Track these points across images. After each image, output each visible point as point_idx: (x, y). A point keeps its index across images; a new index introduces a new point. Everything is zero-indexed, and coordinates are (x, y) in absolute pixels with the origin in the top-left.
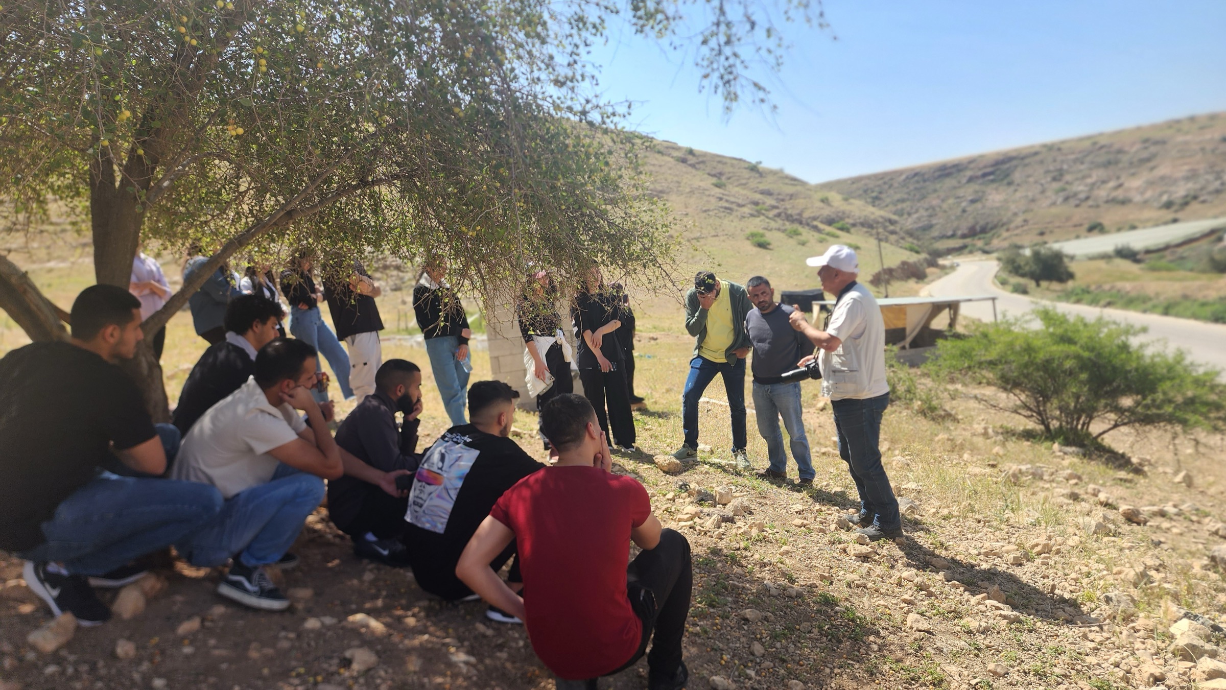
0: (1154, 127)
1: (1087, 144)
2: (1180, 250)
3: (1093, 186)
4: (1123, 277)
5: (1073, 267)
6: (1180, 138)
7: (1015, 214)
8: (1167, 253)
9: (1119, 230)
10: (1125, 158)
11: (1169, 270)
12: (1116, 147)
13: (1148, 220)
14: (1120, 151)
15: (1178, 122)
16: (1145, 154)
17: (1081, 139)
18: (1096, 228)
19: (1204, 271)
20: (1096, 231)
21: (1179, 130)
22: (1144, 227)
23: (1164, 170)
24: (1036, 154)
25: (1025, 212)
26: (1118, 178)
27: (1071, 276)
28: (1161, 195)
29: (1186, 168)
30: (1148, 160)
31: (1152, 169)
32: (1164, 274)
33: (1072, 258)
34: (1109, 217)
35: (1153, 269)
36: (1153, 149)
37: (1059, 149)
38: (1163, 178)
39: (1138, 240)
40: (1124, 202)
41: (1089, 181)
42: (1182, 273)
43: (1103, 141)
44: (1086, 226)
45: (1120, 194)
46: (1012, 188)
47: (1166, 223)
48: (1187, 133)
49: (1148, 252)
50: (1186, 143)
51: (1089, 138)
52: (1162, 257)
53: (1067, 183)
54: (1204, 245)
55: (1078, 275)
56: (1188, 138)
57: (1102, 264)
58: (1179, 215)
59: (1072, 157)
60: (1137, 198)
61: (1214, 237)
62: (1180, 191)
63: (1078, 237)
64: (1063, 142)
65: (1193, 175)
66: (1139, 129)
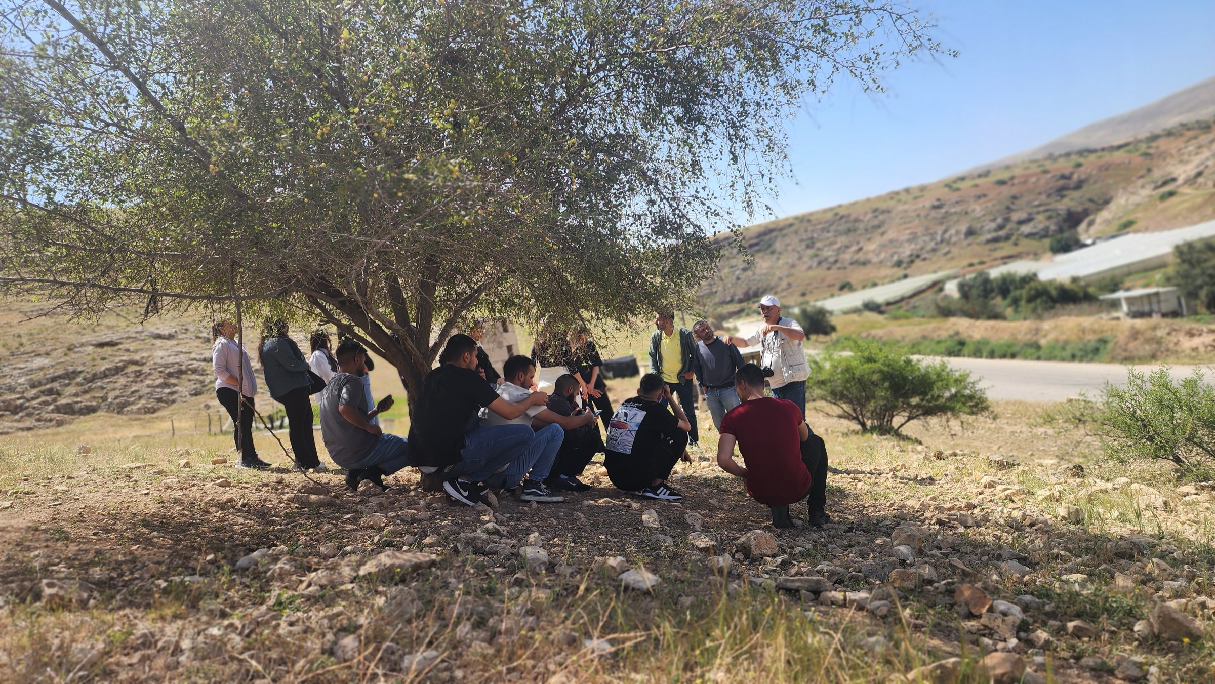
0: (879, 198)
1: (830, 215)
2: (913, 301)
3: (839, 251)
4: (873, 326)
5: (834, 321)
6: (901, 208)
7: (780, 279)
8: (903, 304)
9: (864, 287)
10: (861, 226)
11: (907, 318)
12: (853, 217)
13: (885, 278)
14: (857, 220)
15: (897, 193)
16: (876, 222)
17: (825, 211)
18: (846, 287)
19: (933, 317)
20: (846, 290)
21: (899, 201)
22: (883, 284)
23: (891, 234)
24: (791, 225)
25: (788, 276)
26: (858, 243)
27: (833, 329)
28: (892, 256)
29: (908, 232)
30: (879, 227)
31: (883, 234)
32: (903, 321)
33: (831, 313)
34: (855, 276)
35: (896, 318)
36: (881, 217)
37: (809, 221)
38: (891, 241)
39: (882, 294)
40: (864, 264)
41: (836, 247)
42: (917, 320)
43: (842, 212)
44: (838, 286)
45: (861, 256)
46: (775, 257)
47: (899, 279)
48: (905, 203)
49: (889, 304)
50: (906, 211)
51: (831, 209)
52: (900, 308)
53: (818, 249)
54: (929, 295)
55: (839, 327)
56: (906, 207)
57: (855, 317)
58: (908, 272)
59: (819, 227)
60: (875, 259)
61: (936, 288)
62: (906, 251)
63: (832, 296)
64: (811, 214)
65: (913, 238)
66: (868, 200)
